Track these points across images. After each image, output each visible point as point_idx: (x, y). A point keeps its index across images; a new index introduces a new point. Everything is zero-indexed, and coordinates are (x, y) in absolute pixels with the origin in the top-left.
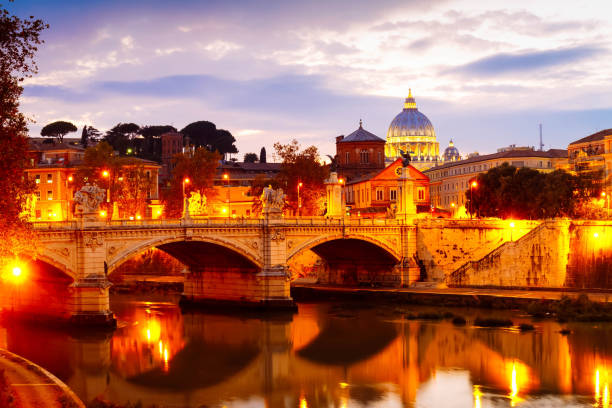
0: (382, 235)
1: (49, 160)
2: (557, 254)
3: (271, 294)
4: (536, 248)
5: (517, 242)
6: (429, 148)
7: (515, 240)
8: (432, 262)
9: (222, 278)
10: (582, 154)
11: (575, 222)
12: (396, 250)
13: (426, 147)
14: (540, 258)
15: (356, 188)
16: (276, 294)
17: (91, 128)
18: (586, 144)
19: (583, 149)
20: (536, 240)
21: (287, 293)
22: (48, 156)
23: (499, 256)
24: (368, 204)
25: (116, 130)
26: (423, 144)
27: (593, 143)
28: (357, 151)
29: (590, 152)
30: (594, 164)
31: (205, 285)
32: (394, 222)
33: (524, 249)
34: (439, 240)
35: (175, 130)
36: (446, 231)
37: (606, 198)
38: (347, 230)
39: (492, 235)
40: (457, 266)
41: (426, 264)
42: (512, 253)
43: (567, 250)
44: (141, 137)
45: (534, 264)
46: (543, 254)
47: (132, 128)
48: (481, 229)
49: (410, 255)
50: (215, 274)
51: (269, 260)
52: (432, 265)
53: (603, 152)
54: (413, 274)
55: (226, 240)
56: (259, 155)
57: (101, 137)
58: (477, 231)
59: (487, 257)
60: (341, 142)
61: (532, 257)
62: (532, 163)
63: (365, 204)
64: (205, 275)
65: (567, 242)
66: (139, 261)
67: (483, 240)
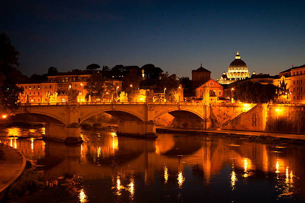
0: (196, 108)
2: (262, 118)
4: (254, 115)
7: (246, 111)
12: (201, 115)
14: (256, 119)
17: (106, 66)
20: (254, 112)
21: (154, 131)
23: (240, 118)
25: (115, 67)
28: (199, 76)
32: (201, 104)
33: (250, 115)
34: (218, 111)
36: (221, 107)
37: (287, 95)
38: (181, 107)
39: (238, 109)
40: (225, 121)
41: (214, 120)
42: (245, 116)
43: (266, 116)
44: (125, 70)
45: (253, 121)
46: (257, 117)
48: (234, 107)
49: (207, 117)
51: (147, 118)
52: (216, 121)
54: (208, 124)
55: (130, 110)
57: (110, 70)
59: (236, 118)
61: (253, 118)
65: (266, 113)
67: (235, 111)
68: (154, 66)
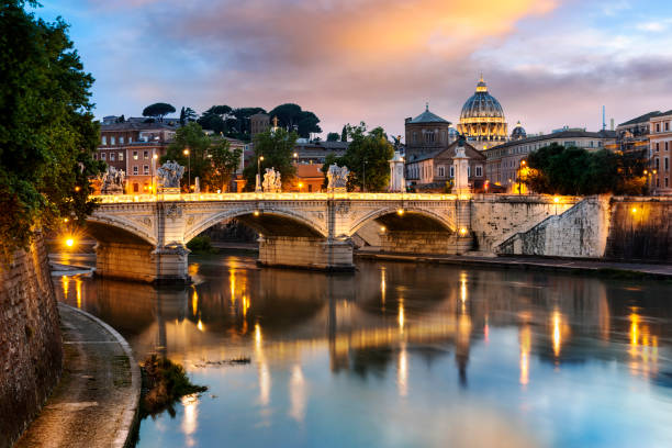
1: (146, 139)
2: (598, 228)
3: (335, 261)
4: (578, 221)
5: (561, 216)
6: (499, 128)
7: (559, 214)
8: (484, 233)
9: (293, 246)
10: (629, 135)
11: (615, 198)
12: (451, 222)
13: (496, 127)
14: (582, 231)
15: (420, 165)
16: (340, 261)
17: (188, 109)
18: (634, 125)
19: (629, 130)
20: (578, 214)
21: (350, 261)
22: (144, 135)
23: (544, 228)
24: (431, 180)
25: (210, 111)
26: (493, 124)
27: (639, 124)
28: (424, 131)
29: (636, 133)
30: (639, 144)
31: (278, 252)
32: (451, 197)
33: (567, 222)
34: (490, 213)
35: (264, 112)
36: (497, 205)
37: (647, 176)
38: (406, 204)
39: (539, 209)
40: (507, 237)
41: (479, 235)
42: (556, 225)
43: (607, 224)
44: (234, 117)
46: (585, 227)
47: (225, 109)
50: (286, 242)
51: (334, 230)
52: (484, 236)
53: (648, 133)
55: (295, 212)
56: (340, 134)
57: (197, 118)
58: (525, 205)
59: (533, 229)
60: (409, 124)
61: (575, 230)
62: (582, 143)
63: (428, 180)
64: (278, 242)
65: (608, 216)
66: (225, 230)
67: (530, 214)
68: (299, 108)
